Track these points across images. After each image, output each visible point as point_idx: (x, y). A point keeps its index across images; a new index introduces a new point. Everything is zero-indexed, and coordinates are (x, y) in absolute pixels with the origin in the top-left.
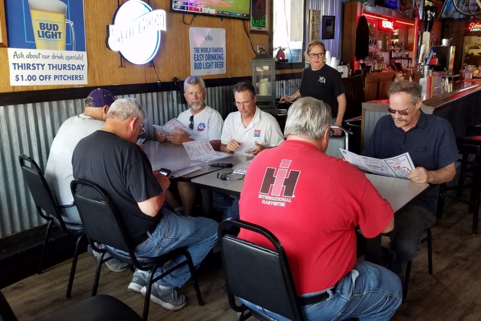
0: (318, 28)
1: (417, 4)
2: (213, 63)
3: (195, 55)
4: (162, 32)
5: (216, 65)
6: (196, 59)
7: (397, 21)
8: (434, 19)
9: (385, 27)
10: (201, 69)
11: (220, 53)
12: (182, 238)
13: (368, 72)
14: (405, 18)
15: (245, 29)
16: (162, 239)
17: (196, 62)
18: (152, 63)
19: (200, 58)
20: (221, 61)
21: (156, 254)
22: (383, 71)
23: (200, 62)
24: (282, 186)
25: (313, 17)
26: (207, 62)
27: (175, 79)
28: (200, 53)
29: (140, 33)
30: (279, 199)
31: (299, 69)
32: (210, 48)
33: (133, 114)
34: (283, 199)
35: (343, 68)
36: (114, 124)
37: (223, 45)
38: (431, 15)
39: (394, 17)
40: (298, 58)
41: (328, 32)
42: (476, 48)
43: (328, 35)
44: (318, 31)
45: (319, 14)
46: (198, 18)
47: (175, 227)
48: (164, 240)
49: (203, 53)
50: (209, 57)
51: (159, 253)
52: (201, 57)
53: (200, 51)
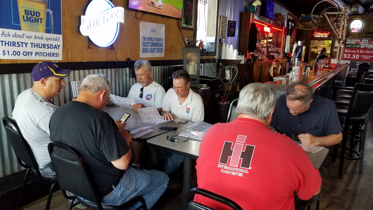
0: (225, 28)
1: (284, 17)
2: (155, 48)
3: (143, 42)
4: (121, 23)
5: (157, 50)
6: (144, 45)
7: (273, 28)
8: (293, 27)
9: (266, 31)
10: (147, 52)
11: (160, 42)
12: (140, 189)
13: (256, 61)
14: (277, 25)
15: (179, 26)
16: (124, 191)
17: (144, 48)
18: (112, 47)
19: (146, 45)
20: (161, 47)
21: (119, 203)
22: (264, 60)
23: (146, 47)
24: (240, 158)
25: (223, 21)
26: (151, 48)
27: (129, 59)
28: (147, 41)
29: (104, 23)
30: (237, 170)
31: (212, 56)
32: (154, 38)
33: (102, 88)
34: (241, 170)
35: (242, 57)
36: (87, 96)
37: (163, 36)
38: (292, 25)
39: (271, 24)
40: (212, 48)
41: (231, 32)
42: (315, 48)
43: (231, 34)
44: (225, 31)
45: (226, 19)
46: (146, 15)
47: (135, 180)
48: (126, 191)
49: (149, 41)
50: (153, 45)
51: (122, 202)
52: (148, 44)
53: (147, 40)
